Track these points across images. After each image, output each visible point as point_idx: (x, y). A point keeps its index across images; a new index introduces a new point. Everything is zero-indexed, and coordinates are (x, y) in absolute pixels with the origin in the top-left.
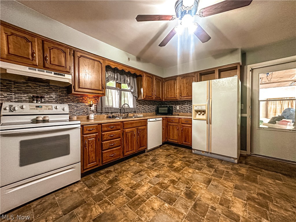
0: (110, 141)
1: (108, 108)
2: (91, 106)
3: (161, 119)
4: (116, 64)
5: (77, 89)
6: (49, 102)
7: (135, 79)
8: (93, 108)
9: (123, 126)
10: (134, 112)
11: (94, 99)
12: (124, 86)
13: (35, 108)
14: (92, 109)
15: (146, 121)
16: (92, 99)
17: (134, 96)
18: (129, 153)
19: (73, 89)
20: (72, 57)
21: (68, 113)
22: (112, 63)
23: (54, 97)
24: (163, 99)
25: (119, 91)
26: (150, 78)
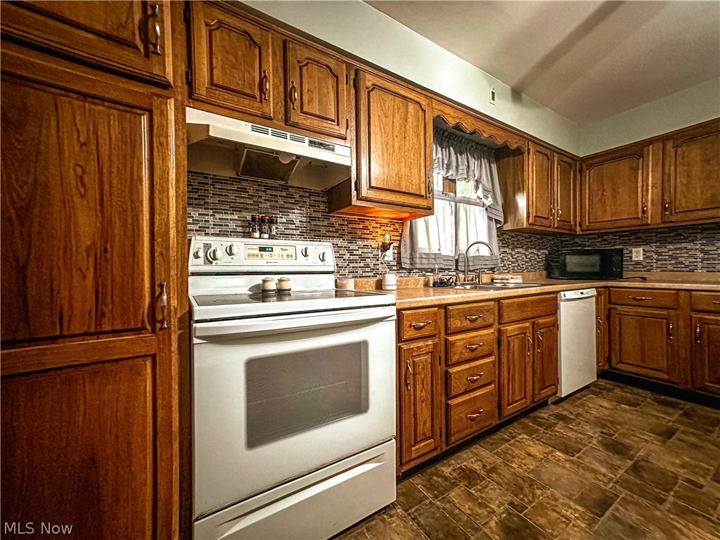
0: (467, 366)
1: (428, 254)
2: (385, 248)
3: (593, 292)
4: (459, 114)
5: (365, 191)
6: (287, 236)
7: (494, 167)
8: (390, 255)
9: (500, 316)
10: (492, 269)
11: (391, 229)
12: (465, 188)
13: (257, 252)
14: (386, 259)
15: (556, 299)
16: (386, 228)
17: (490, 219)
18: (515, 406)
19: (354, 193)
20: (353, 91)
21: (332, 269)
22: (448, 110)
23: (298, 223)
24: (578, 229)
25: (453, 204)
26: (545, 161)
